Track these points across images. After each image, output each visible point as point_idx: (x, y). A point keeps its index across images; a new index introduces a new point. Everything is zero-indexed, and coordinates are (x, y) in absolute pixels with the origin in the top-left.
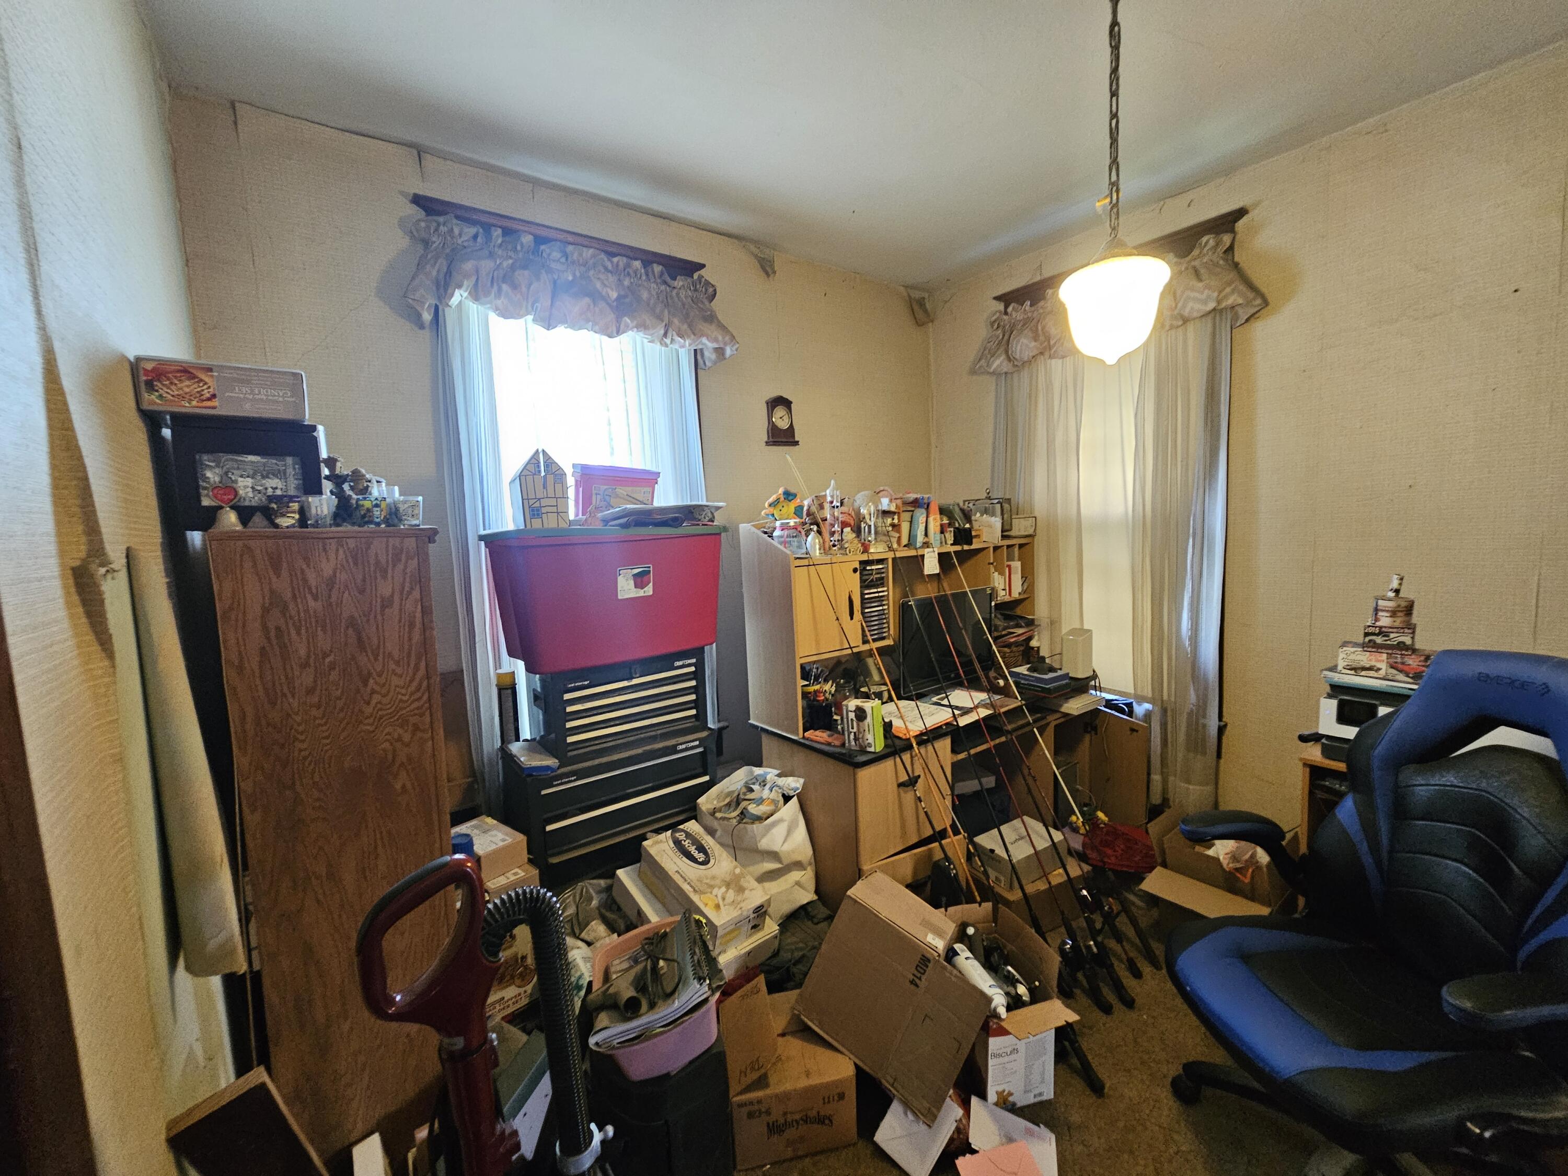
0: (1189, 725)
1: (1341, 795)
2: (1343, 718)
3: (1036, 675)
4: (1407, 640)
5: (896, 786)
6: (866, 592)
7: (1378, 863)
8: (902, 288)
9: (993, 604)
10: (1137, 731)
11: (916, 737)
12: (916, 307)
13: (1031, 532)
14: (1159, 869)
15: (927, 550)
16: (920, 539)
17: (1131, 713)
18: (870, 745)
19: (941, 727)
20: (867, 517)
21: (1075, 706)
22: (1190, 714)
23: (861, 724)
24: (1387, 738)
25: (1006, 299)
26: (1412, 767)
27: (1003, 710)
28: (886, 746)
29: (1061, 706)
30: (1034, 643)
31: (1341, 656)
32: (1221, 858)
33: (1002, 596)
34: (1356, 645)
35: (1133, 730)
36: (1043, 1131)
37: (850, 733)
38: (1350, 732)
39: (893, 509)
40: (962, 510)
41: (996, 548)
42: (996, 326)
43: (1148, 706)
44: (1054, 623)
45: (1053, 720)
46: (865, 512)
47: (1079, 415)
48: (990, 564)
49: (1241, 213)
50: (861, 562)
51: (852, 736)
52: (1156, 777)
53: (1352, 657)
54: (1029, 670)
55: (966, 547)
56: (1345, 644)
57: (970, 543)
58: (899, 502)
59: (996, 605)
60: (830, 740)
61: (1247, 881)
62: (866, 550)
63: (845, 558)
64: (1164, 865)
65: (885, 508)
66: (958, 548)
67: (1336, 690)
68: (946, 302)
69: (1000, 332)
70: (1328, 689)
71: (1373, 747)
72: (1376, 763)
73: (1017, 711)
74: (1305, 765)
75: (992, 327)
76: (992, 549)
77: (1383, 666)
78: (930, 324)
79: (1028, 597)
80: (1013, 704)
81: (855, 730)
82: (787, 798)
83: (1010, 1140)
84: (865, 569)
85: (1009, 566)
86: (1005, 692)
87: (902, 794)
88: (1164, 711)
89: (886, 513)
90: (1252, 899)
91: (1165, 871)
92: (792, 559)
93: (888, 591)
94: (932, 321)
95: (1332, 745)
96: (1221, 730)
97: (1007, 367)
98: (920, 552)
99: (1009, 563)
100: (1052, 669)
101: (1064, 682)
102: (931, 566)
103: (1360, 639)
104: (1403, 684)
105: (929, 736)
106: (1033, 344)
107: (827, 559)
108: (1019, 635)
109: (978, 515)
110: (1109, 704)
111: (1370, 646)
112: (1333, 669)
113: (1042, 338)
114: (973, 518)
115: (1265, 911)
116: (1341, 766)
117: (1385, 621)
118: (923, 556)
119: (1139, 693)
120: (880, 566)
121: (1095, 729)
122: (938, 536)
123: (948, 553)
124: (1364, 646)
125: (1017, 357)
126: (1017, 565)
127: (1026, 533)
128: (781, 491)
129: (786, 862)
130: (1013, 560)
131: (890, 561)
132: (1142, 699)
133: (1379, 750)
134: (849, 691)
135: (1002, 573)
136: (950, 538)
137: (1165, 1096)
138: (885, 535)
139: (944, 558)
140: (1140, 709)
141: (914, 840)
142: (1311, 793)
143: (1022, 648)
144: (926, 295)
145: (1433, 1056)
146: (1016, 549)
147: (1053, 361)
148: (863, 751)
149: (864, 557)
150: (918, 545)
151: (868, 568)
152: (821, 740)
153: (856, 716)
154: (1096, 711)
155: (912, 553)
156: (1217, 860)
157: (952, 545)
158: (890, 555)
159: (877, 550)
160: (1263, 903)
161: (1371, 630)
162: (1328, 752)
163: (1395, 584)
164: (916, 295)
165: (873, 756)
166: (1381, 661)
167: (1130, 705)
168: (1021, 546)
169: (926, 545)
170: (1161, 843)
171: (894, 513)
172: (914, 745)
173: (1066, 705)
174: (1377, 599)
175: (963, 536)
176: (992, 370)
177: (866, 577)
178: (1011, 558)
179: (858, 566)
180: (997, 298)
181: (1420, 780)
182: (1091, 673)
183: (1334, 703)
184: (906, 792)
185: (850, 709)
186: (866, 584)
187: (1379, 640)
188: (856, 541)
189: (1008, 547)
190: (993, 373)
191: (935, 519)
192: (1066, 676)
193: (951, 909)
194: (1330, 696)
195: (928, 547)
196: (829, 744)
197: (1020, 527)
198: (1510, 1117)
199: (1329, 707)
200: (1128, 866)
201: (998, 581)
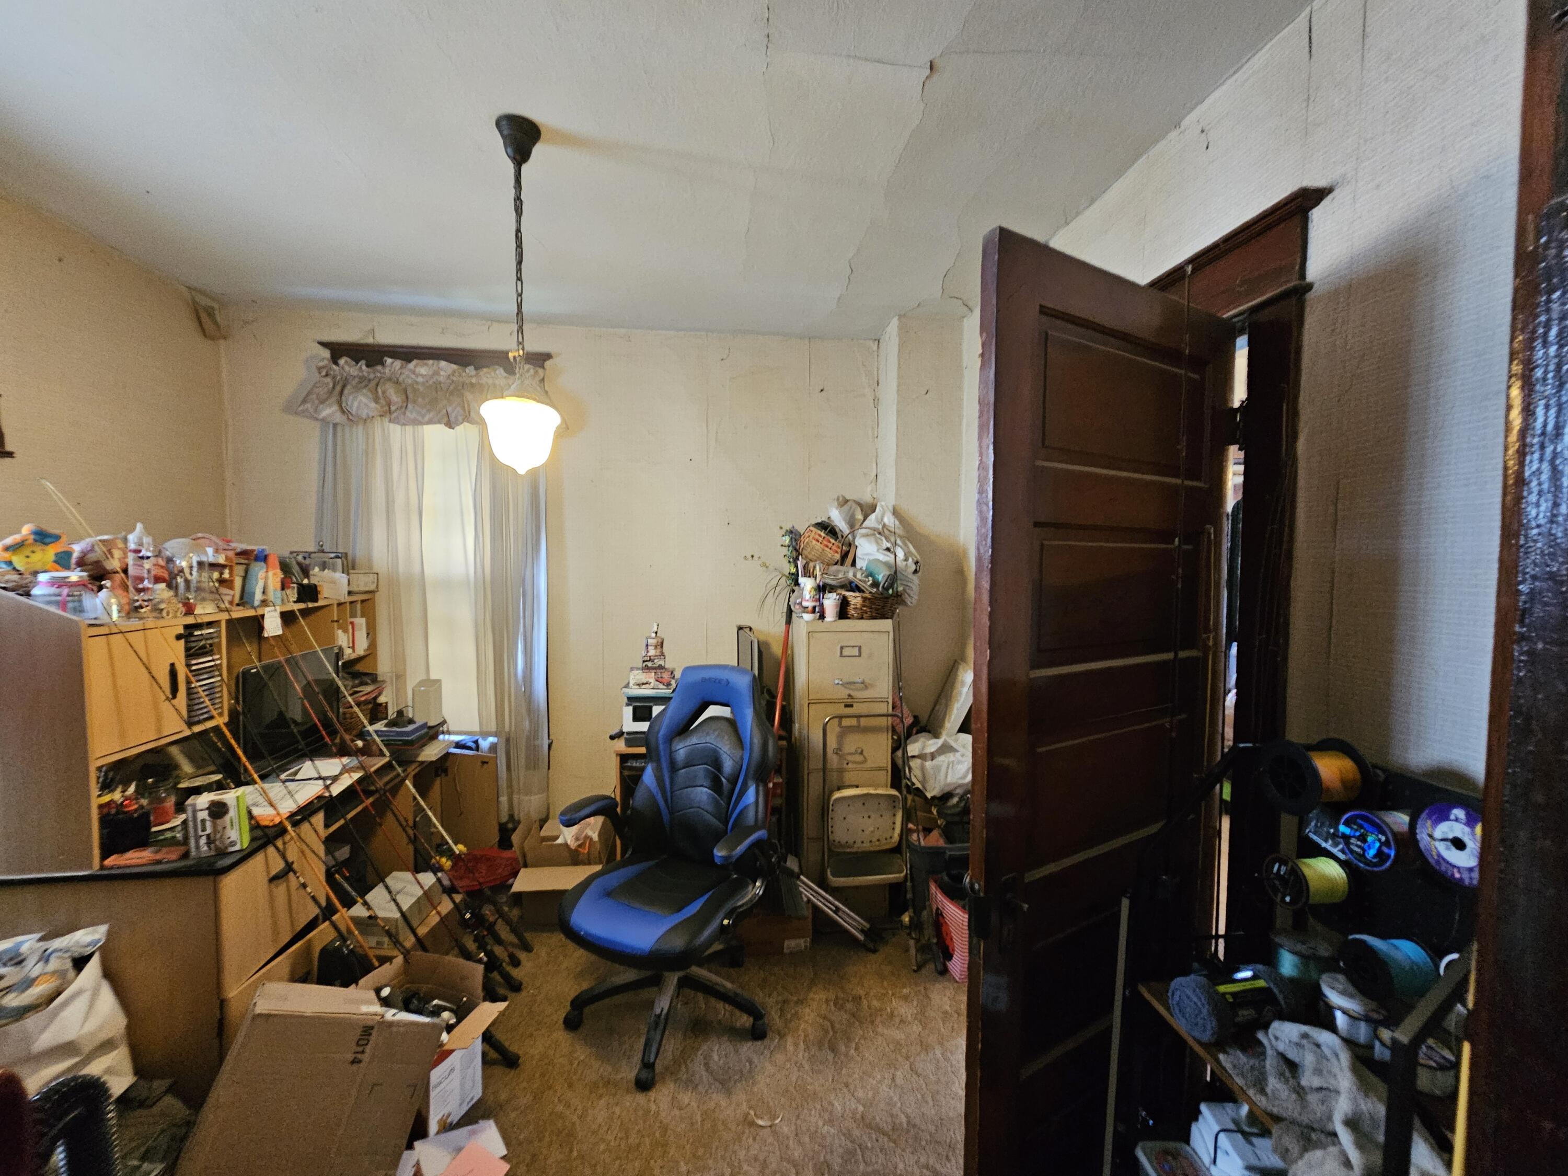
0: (527, 748)
1: (643, 769)
2: (636, 718)
3: (395, 729)
4: (662, 663)
5: (266, 880)
6: (194, 662)
7: (666, 801)
8: (184, 289)
9: (340, 663)
10: (487, 763)
11: (287, 818)
12: (204, 316)
13: (373, 587)
14: (523, 870)
15: (267, 609)
16: (258, 597)
17: (477, 748)
18: (233, 844)
19: (312, 802)
20: (187, 571)
21: (431, 753)
22: (528, 738)
23: (218, 821)
24: (665, 723)
25: (337, 350)
26: (677, 739)
27: (373, 769)
28: (253, 840)
29: (418, 755)
30: (382, 699)
31: (632, 677)
32: (569, 842)
33: (348, 654)
34: (638, 669)
35: (484, 763)
36: (482, 1123)
37: (198, 838)
38: (644, 726)
39: (221, 560)
40: (299, 564)
41: (339, 604)
42: (324, 373)
43: (492, 739)
44: (400, 677)
45: (413, 770)
46: (184, 564)
47: (420, 483)
48: (333, 621)
49: (548, 356)
50: (187, 627)
51: (203, 841)
52: (504, 799)
53: (638, 677)
54: (386, 725)
55: (311, 605)
56: (632, 669)
57: (316, 600)
58: (231, 554)
59: (343, 664)
60: (158, 857)
61: (586, 851)
62: (189, 610)
63: (161, 623)
64: (526, 866)
65: (212, 559)
66: (302, 606)
67: (631, 700)
68: (246, 323)
69: (329, 380)
70: (626, 700)
71: (658, 732)
72: (661, 741)
73: (388, 767)
74: (617, 755)
75: (320, 373)
76: (335, 606)
77: (652, 681)
78: (222, 342)
79: (372, 652)
80: (381, 762)
81: (208, 831)
82: (80, 963)
83: (459, 1150)
84: (191, 635)
85: (352, 623)
86: (366, 751)
87: (274, 889)
88: (508, 740)
89: (213, 566)
90: (589, 864)
91: (529, 870)
92: (83, 626)
93: (220, 659)
94: (225, 338)
95: (633, 739)
96: (550, 746)
97: (339, 418)
98: (260, 612)
99: (352, 620)
100: (411, 721)
101: (423, 732)
102: (273, 626)
103: (640, 665)
104: (664, 691)
105: (303, 814)
106: (373, 405)
107: (135, 623)
108: (369, 693)
109: (317, 569)
110: (458, 745)
111: (647, 668)
112: (627, 686)
113: (382, 401)
114: (311, 572)
115: (598, 868)
116: (643, 750)
117: (652, 652)
118: (263, 616)
119: (485, 729)
120: (211, 630)
121: (445, 771)
122: (279, 593)
123: (292, 612)
124: (643, 669)
125: (354, 412)
126: (361, 622)
127: (367, 589)
128: (26, 530)
129: (87, 1049)
130: (355, 616)
131: (224, 625)
132: (485, 735)
133: (662, 733)
134: (165, 791)
135: (345, 631)
136: (293, 594)
137: (562, 1036)
138: (212, 592)
139: (287, 618)
140: (485, 744)
141: (286, 939)
142: (621, 773)
143: (370, 706)
144: (216, 306)
145: (706, 897)
146: (359, 606)
147: (392, 426)
148: (222, 853)
149: (190, 620)
150: (257, 603)
151: (196, 633)
152: (144, 861)
153: (210, 815)
154: (447, 755)
155: (250, 613)
156: (566, 845)
157: (295, 602)
158: (224, 617)
159: (205, 611)
160: (596, 863)
161: (646, 659)
162: (629, 743)
163: (655, 629)
164: (204, 301)
165: (238, 856)
166: (651, 677)
167: (476, 742)
168: (363, 601)
169: (264, 603)
170: (522, 848)
171: (224, 566)
172: (289, 828)
173: (423, 753)
174: (647, 638)
175: (309, 593)
176: (321, 417)
177: (193, 644)
178: (353, 615)
179: (182, 631)
180: (324, 344)
181: (681, 745)
182: (441, 720)
183: (630, 709)
184: (277, 887)
185: (199, 807)
186: (191, 654)
187: (650, 664)
188: (174, 600)
189: (351, 603)
190: (323, 420)
191: (274, 574)
192: (424, 725)
193: (362, 982)
194: (628, 705)
195: (267, 606)
196: (159, 862)
197: (363, 583)
198: (736, 908)
199: (628, 711)
200: (495, 880)
201: (342, 639)
